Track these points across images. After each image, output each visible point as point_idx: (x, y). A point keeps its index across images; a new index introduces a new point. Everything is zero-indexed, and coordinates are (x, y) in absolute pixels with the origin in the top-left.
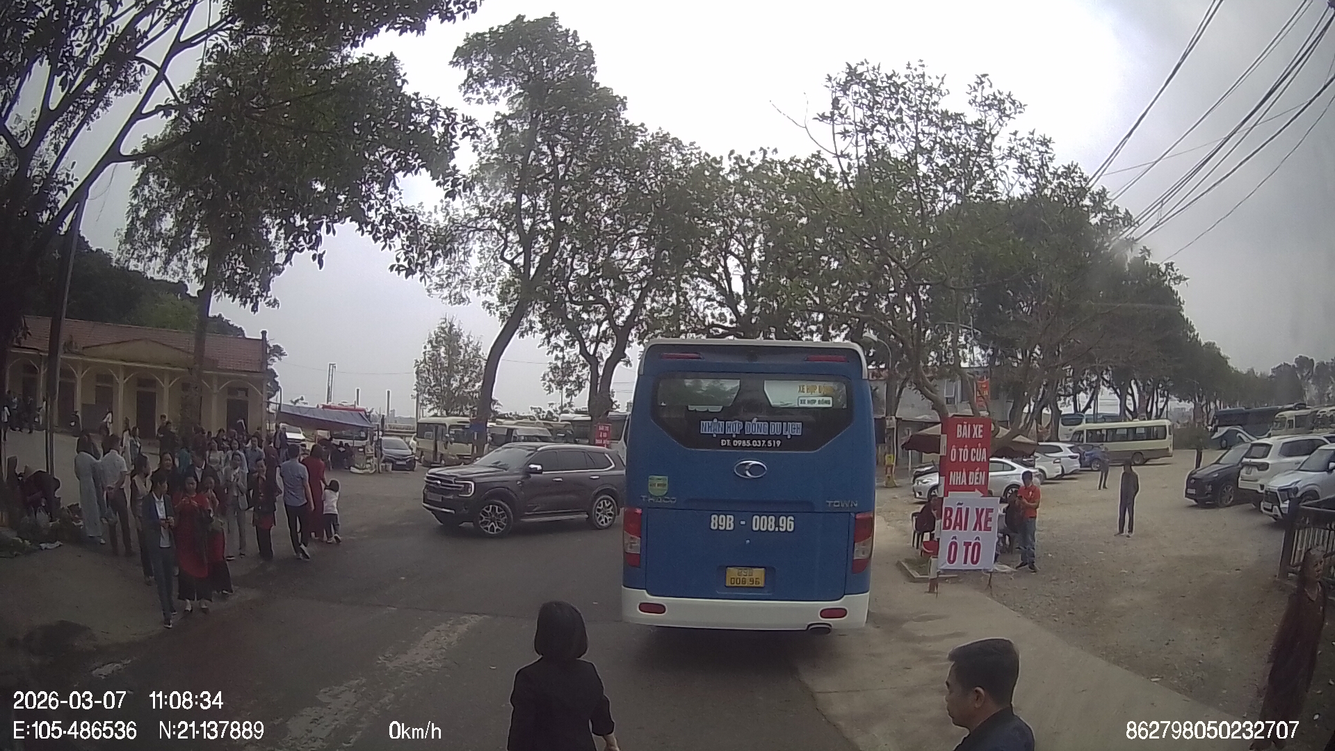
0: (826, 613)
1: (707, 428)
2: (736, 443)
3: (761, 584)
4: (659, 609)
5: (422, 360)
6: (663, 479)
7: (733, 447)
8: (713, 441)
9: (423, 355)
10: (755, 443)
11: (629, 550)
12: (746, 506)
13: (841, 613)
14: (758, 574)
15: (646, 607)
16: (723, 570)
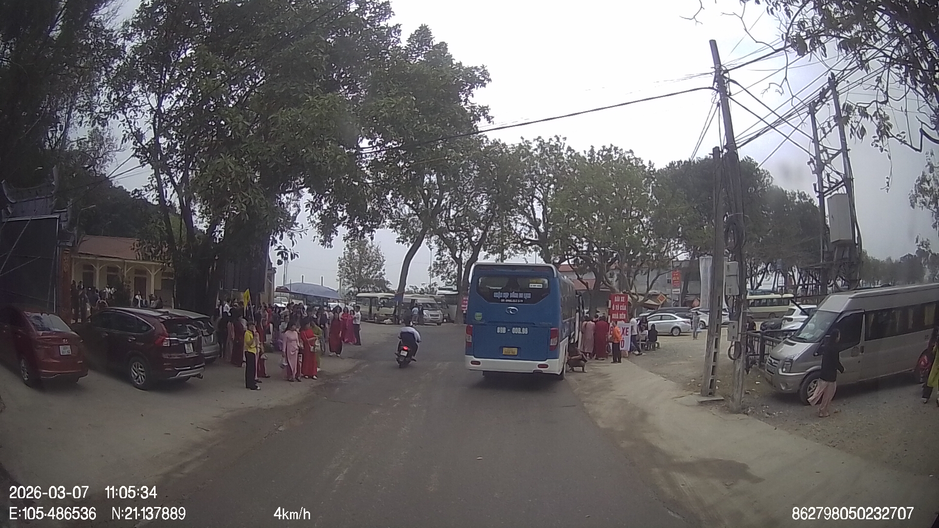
0: (540, 366)
1: (496, 295)
2: (507, 301)
3: (516, 354)
4: (478, 363)
5: (343, 257)
6: (480, 314)
7: (505, 302)
8: (498, 300)
9: (343, 254)
10: (514, 301)
11: (468, 341)
12: (509, 325)
13: (546, 366)
14: (515, 350)
15: (473, 363)
16: (501, 348)
